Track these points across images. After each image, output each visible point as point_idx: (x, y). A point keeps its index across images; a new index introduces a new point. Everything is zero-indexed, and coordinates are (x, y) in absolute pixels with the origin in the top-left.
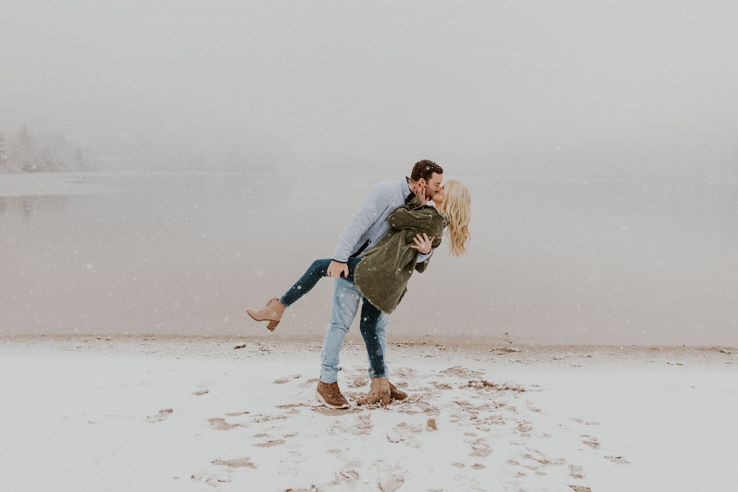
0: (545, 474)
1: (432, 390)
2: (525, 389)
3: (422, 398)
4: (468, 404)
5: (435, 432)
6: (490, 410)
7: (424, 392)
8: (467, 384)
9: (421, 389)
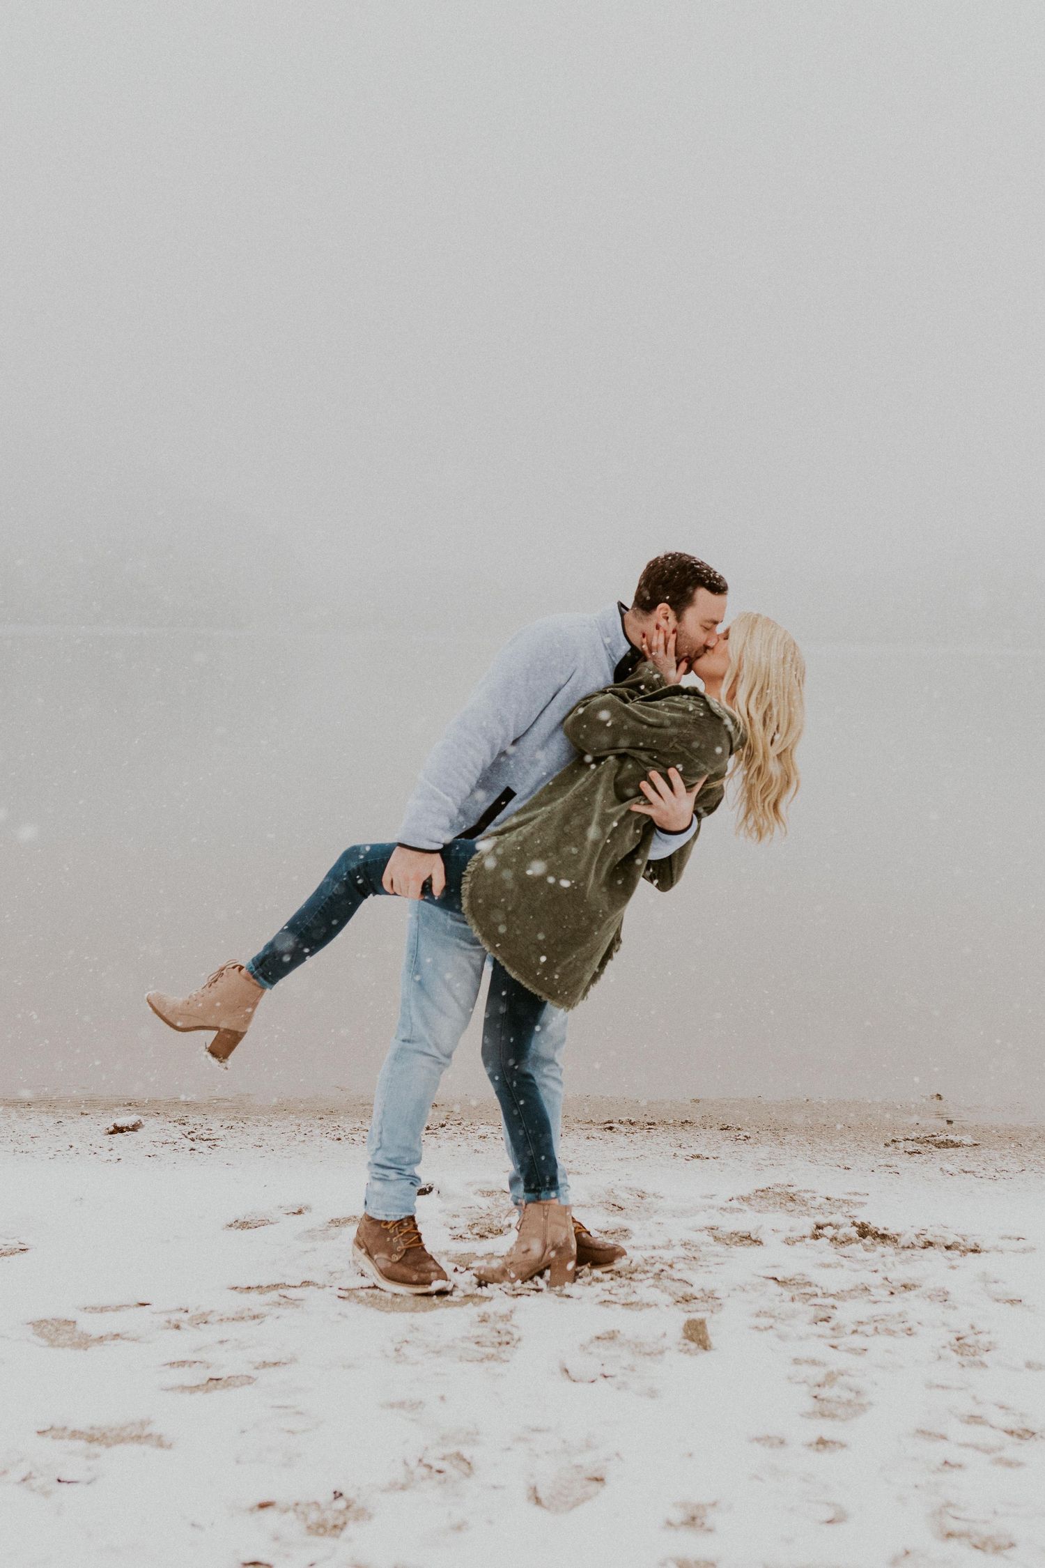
0: (1020, 1464)
1: (703, 1248)
2: (983, 1246)
3: (671, 1266)
4: (810, 1284)
5: (704, 1356)
6: (872, 1298)
7: (681, 1252)
8: (808, 1231)
9: (669, 1245)
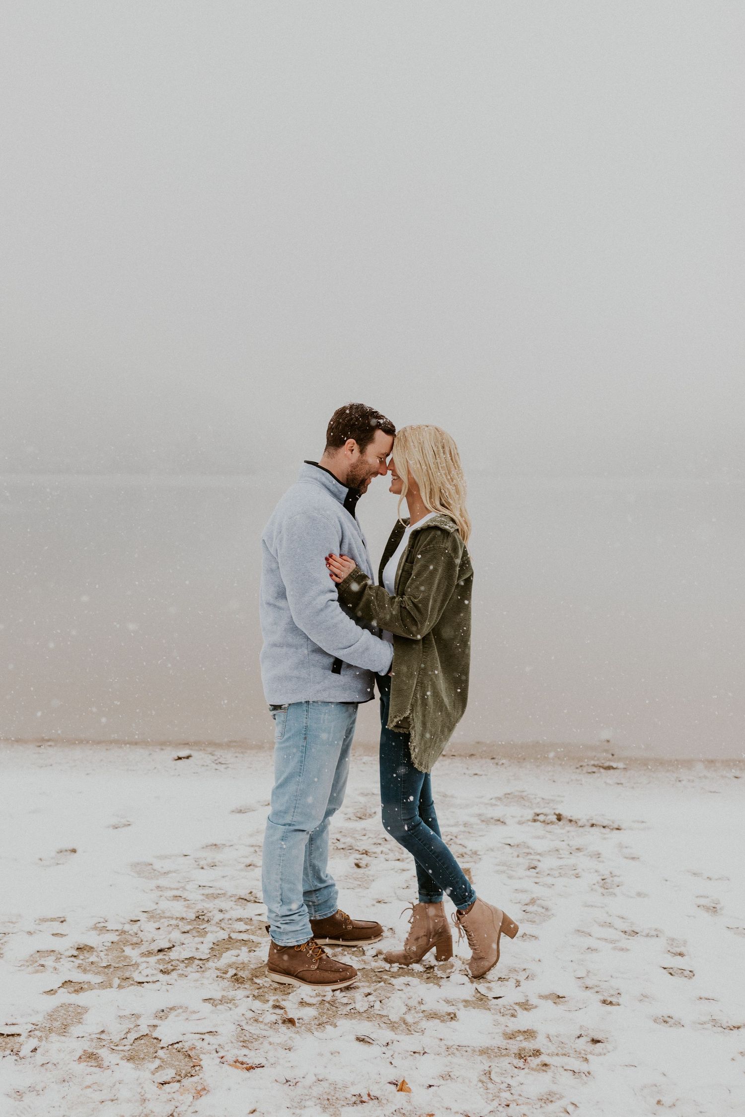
0: (628, 950)
1: (474, 826)
2: (623, 826)
3: (456, 837)
4: (528, 847)
6: (560, 856)
7: (462, 828)
8: (530, 817)
9: (456, 825)
